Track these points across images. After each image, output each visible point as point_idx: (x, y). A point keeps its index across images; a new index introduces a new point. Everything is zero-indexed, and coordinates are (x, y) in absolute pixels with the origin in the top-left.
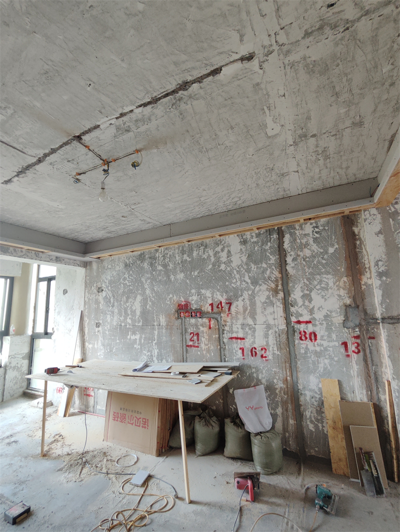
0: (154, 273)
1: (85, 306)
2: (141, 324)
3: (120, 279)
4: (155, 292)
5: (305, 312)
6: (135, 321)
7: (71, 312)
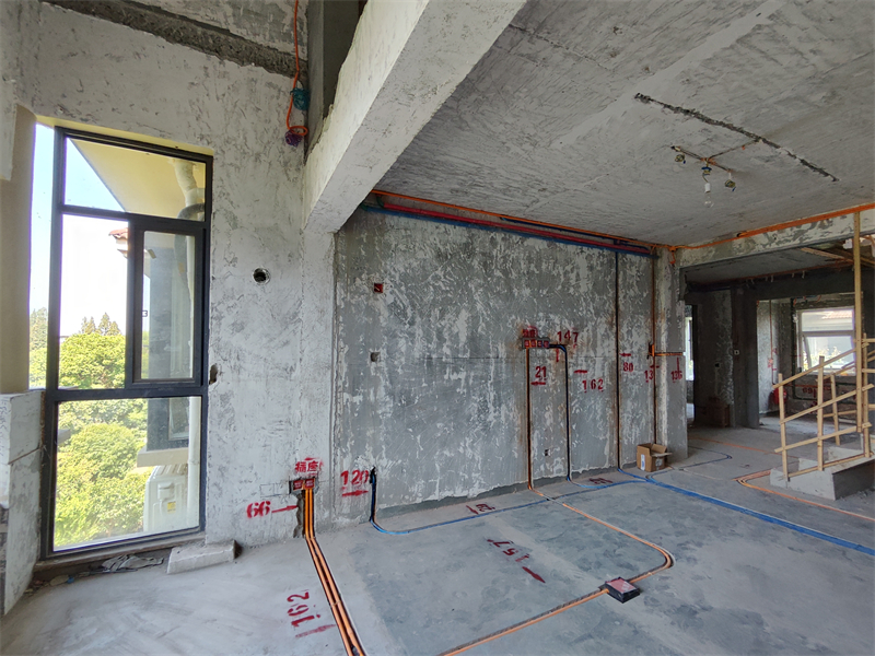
0: (489, 279)
1: (337, 319)
2: (468, 355)
4: (491, 309)
5: (628, 346)
6: (458, 351)
7: (291, 327)
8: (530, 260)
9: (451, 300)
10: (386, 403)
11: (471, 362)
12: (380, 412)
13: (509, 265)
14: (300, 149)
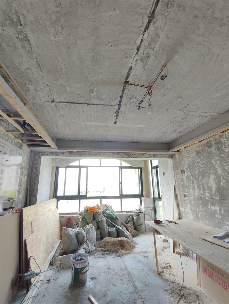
0: (222, 155)
1: (176, 183)
2: (218, 198)
3: (195, 163)
4: (226, 171)
6: (213, 195)
11: (220, 201)
12: (189, 216)
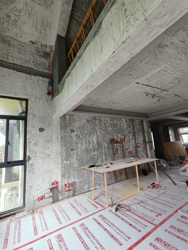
0: (101, 126)
1: (62, 140)
2: (97, 147)
3: (85, 126)
5: (138, 141)
6: (94, 146)
7: (50, 143)
8: (111, 120)
9: (91, 132)
10: (76, 163)
11: (98, 149)
12: (74, 165)
13: (106, 122)
14: (51, 96)
